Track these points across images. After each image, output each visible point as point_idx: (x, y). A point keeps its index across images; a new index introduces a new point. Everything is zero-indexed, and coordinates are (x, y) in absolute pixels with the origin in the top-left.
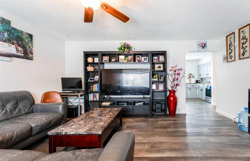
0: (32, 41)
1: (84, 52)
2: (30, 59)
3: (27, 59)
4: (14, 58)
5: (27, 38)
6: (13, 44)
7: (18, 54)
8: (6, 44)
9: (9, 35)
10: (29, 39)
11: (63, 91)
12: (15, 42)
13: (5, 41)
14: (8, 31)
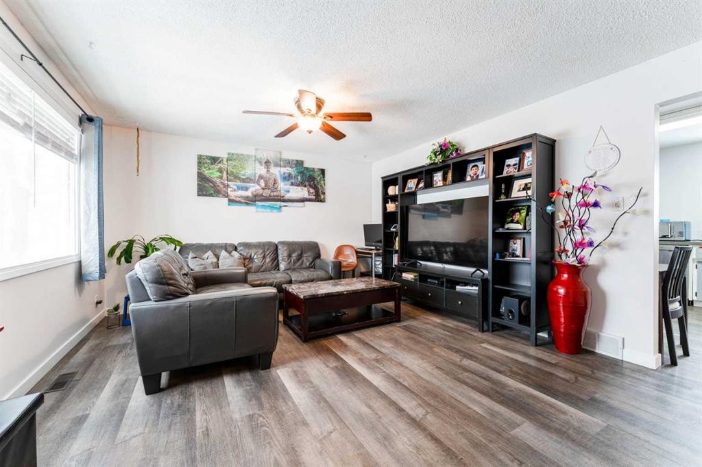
0: (324, 177)
1: (382, 178)
2: (321, 201)
3: (318, 201)
4: (306, 203)
5: (319, 176)
6: (305, 186)
7: (310, 197)
8: (299, 188)
9: (302, 177)
10: (322, 176)
11: (366, 245)
12: (307, 183)
13: (298, 185)
14: (302, 173)
